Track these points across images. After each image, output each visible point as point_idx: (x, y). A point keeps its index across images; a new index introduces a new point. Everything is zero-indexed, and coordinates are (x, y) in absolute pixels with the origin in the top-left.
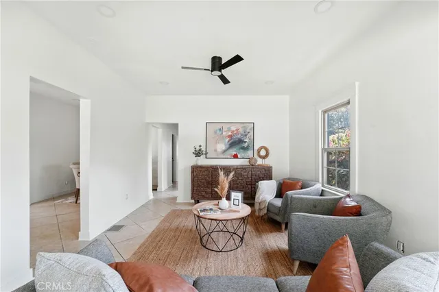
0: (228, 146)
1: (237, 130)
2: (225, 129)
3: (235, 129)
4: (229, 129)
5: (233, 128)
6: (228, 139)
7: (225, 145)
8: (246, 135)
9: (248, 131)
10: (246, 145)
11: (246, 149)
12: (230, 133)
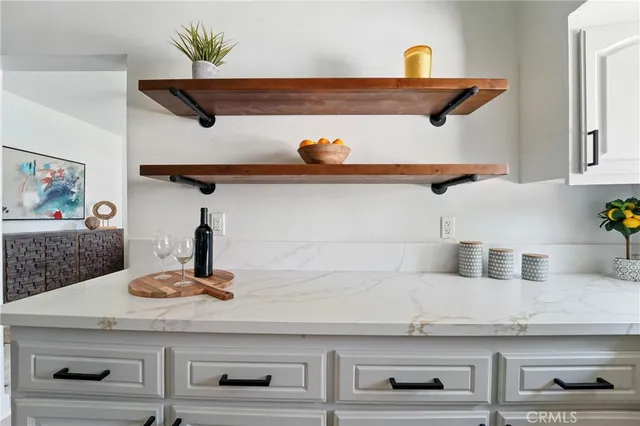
0: (44, 198)
1: (61, 171)
2: (40, 166)
3: (56, 169)
4: (47, 167)
5: (55, 167)
6: (44, 186)
7: (40, 196)
8: (74, 182)
9: (77, 175)
10: (73, 198)
11: (73, 204)
12: (49, 175)
